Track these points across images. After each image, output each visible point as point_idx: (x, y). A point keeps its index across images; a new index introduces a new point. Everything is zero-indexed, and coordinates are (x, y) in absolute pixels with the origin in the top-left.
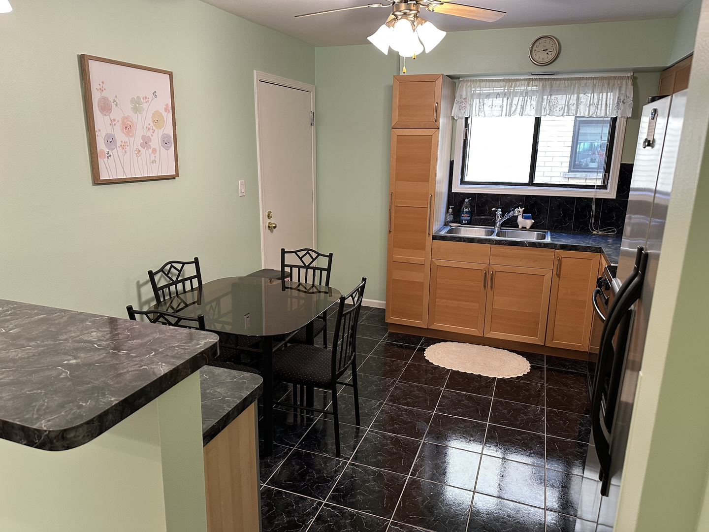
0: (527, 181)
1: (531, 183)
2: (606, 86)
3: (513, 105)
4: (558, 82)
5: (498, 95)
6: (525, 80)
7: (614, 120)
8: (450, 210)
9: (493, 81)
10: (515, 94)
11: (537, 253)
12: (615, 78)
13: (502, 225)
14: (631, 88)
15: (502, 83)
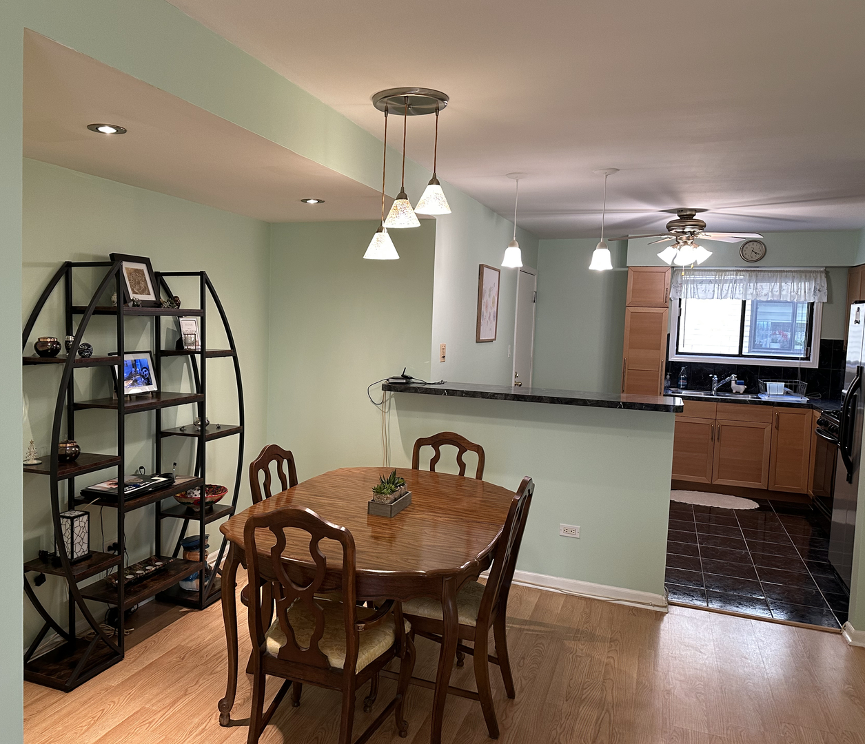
0: (737, 353)
1: (740, 355)
2: (804, 277)
3: (724, 290)
4: (762, 273)
5: (710, 282)
6: (733, 271)
7: (812, 304)
8: (668, 376)
9: (705, 271)
10: (726, 281)
11: (758, 409)
12: (810, 272)
13: (718, 390)
14: (825, 280)
15: (713, 273)
